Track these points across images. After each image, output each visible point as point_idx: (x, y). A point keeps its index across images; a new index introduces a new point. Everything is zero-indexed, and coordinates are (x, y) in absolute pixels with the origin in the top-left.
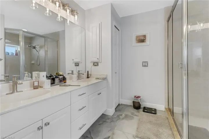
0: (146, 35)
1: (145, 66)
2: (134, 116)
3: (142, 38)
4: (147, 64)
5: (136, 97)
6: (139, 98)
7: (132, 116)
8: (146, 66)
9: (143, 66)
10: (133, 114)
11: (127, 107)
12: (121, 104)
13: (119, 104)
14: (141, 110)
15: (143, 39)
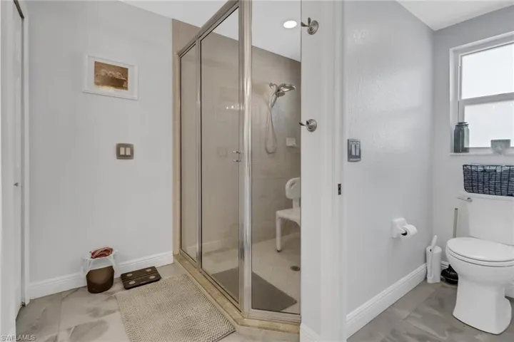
0: (127, 69)
1: (125, 157)
2: (106, 318)
3: (117, 75)
4: (132, 152)
5: (96, 254)
6: (112, 255)
7: (96, 320)
8: (127, 156)
9: (120, 156)
10: (95, 313)
11: (63, 299)
12: (32, 301)
13: (23, 305)
14: (117, 287)
15: (117, 77)
